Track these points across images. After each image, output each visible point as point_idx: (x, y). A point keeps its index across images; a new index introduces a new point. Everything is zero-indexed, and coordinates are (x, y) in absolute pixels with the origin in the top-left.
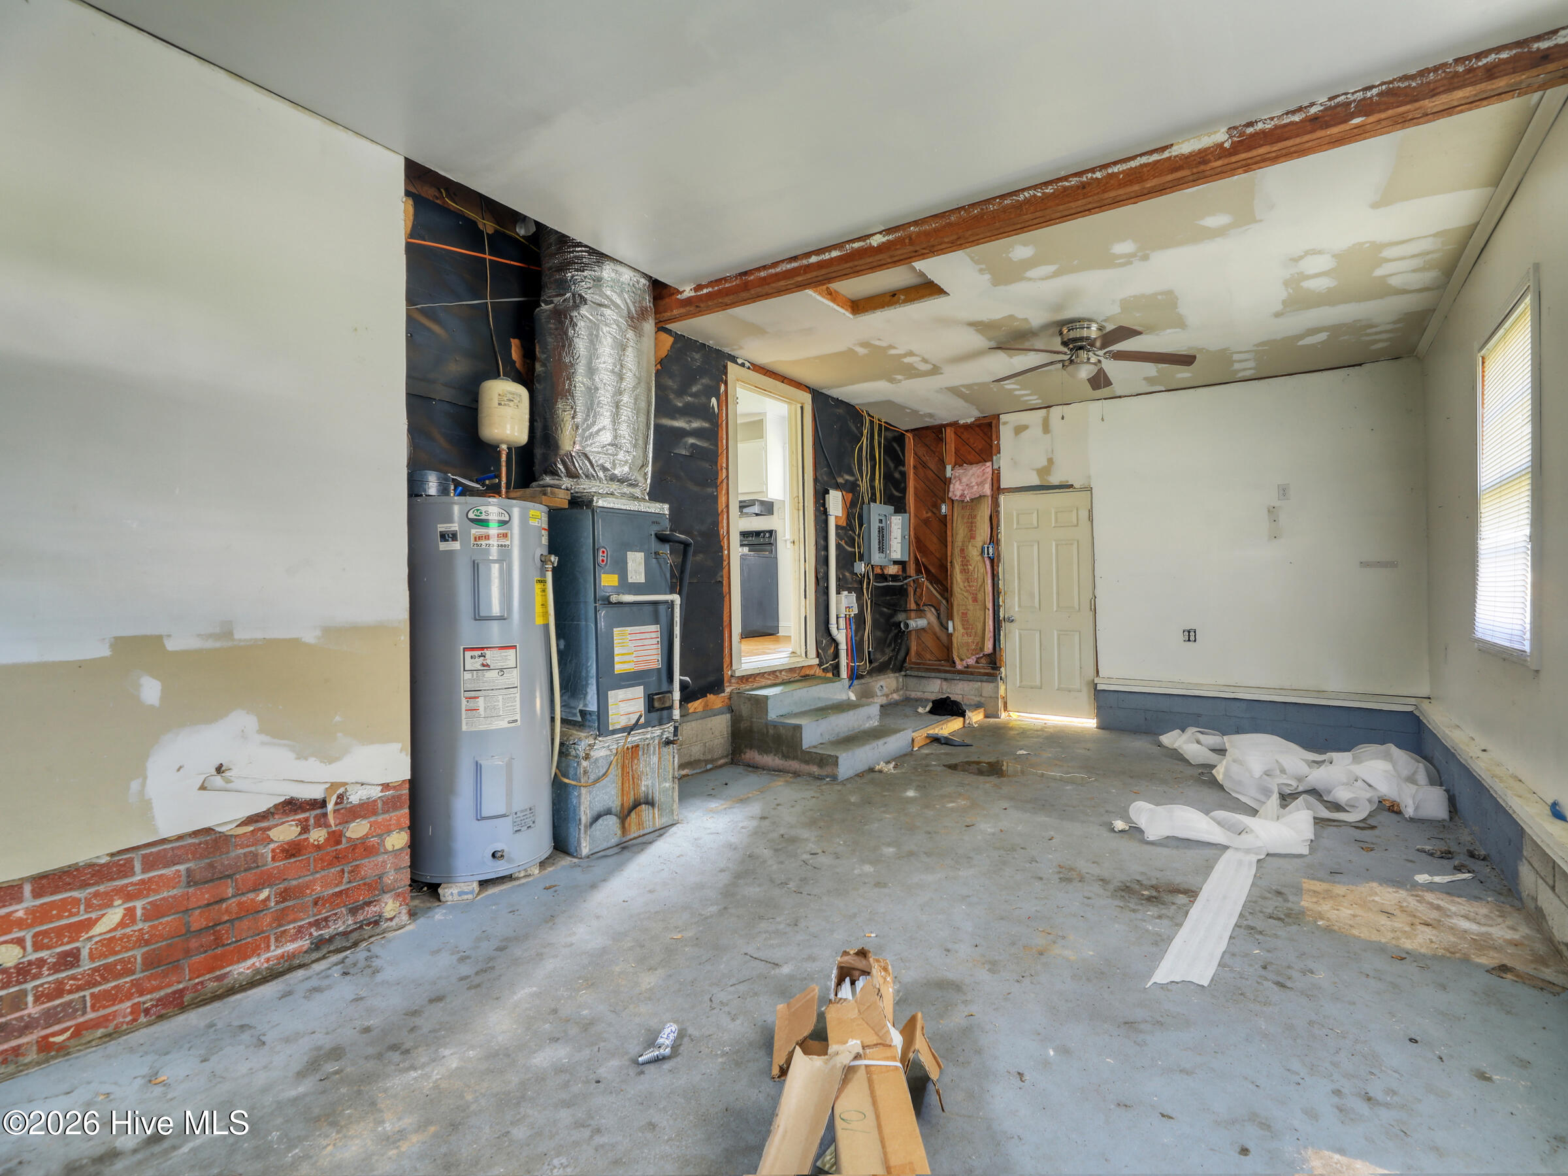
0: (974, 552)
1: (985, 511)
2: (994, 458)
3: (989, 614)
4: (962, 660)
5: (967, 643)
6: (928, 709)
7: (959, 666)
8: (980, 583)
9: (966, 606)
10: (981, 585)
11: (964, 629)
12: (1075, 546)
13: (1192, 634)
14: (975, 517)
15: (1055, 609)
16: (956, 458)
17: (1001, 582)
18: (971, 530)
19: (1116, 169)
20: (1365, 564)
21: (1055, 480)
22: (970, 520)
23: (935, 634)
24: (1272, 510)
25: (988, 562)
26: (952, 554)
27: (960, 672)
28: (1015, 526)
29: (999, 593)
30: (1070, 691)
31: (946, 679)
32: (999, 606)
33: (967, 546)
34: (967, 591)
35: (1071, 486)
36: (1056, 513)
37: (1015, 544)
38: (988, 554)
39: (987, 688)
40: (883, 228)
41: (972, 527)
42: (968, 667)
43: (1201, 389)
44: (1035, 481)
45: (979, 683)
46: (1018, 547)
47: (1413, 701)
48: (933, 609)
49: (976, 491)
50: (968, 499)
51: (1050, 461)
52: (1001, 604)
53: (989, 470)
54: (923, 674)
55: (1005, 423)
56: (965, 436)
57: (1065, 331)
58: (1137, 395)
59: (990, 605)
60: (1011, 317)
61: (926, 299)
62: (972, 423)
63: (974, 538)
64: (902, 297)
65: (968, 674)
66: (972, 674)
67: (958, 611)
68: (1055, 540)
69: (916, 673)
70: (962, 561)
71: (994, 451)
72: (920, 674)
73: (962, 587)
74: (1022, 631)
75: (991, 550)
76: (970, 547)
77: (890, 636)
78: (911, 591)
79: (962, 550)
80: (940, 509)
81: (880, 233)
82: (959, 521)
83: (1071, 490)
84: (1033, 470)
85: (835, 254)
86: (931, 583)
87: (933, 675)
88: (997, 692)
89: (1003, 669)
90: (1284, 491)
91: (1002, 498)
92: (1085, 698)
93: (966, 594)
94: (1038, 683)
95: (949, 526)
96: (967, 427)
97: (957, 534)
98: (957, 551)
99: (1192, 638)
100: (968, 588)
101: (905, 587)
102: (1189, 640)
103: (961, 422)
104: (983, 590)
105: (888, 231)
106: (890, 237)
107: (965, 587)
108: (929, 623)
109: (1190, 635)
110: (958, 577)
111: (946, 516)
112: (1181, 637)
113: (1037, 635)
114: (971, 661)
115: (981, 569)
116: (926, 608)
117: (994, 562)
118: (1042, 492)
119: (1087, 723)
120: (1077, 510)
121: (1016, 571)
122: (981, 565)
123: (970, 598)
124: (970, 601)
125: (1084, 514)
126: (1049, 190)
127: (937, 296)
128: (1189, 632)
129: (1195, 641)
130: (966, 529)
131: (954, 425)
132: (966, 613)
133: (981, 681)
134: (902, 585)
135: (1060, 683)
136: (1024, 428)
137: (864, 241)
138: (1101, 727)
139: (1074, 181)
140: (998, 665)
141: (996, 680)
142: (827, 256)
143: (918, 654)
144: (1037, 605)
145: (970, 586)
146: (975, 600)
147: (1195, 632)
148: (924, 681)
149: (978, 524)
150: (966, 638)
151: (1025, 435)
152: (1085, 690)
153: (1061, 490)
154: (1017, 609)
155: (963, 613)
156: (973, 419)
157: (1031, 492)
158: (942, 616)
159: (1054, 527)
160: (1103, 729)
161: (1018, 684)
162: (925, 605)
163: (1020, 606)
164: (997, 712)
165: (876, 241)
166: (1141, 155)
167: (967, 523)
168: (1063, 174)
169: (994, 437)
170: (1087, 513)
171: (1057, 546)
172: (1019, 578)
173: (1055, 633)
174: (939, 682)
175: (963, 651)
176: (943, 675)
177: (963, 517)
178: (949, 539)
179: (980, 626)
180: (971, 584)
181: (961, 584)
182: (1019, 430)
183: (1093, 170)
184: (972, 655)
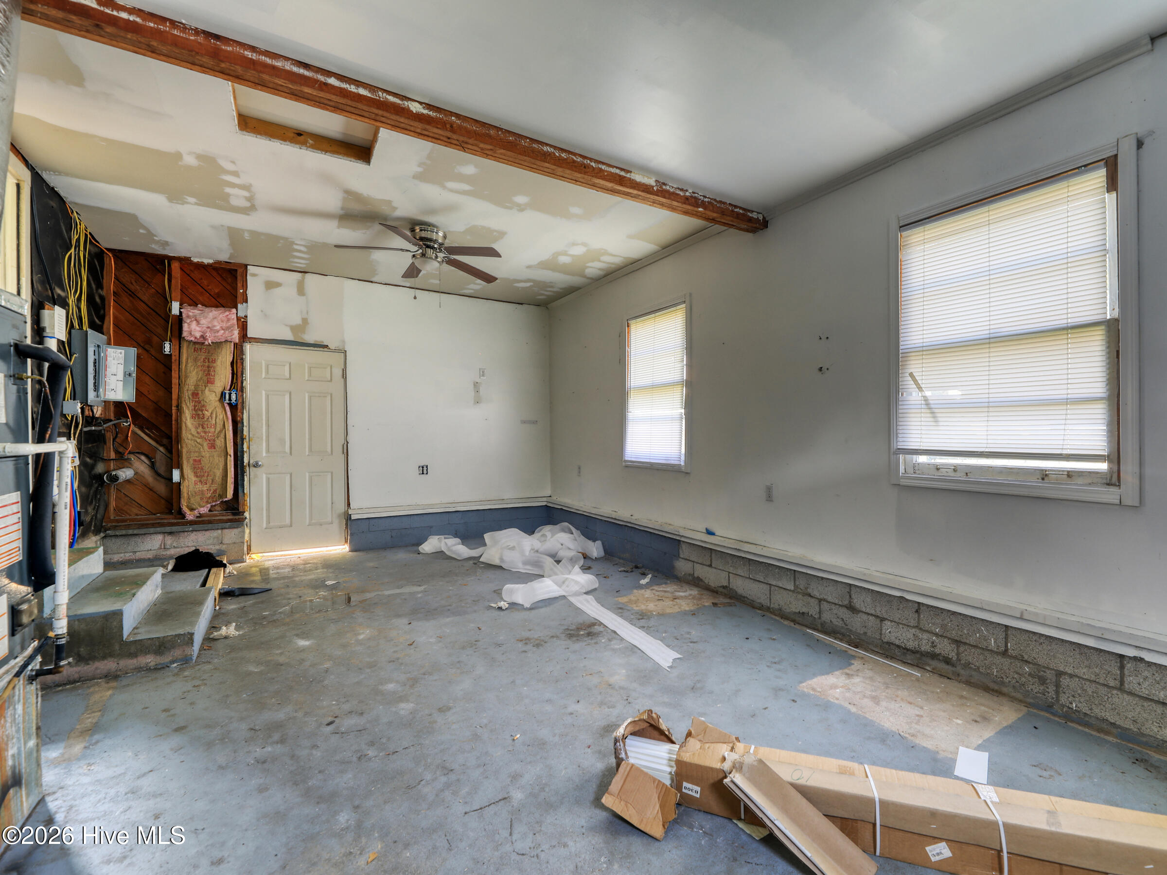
0: (211, 397)
1: (225, 357)
2: (239, 306)
3: (230, 460)
4: (192, 510)
5: (202, 492)
6: (170, 567)
7: (190, 516)
8: (218, 429)
9: (200, 452)
10: (220, 432)
11: (197, 476)
12: (329, 398)
13: (425, 469)
14: (214, 361)
15: (307, 453)
16: (181, 295)
17: (245, 429)
18: (208, 374)
19: (603, 167)
20: (524, 422)
21: (309, 338)
22: (207, 364)
23: (146, 486)
24: (476, 385)
25: (228, 408)
26: (179, 398)
27: (192, 523)
28: (264, 376)
29: (243, 439)
30: (321, 525)
31: (170, 533)
32: (243, 452)
33: (203, 391)
34: (201, 437)
35: (326, 346)
36: (310, 368)
37: (264, 393)
38: (230, 399)
39: (230, 535)
40: (427, 102)
41: (209, 371)
42: (201, 516)
43: (431, 293)
44: (289, 336)
45: (220, 531)
46: (267, 397)
47: (545, 499)
48: (143, 458)
49: (221, 335)
50: (210, 342)
51: (305, 321)
52: (245, 450)
53: (234, 316)
54: (136, 532)
55: (254, 275)
56: (196, 275)
57: (417, 229)
58: (386, 284)
59: (231, 451)
60: (389, 202)
61: (340, 157)
62: (209, 265)
63: (213, 383)
64: (311, 142)
65: (202, 523)
66: (210, 522)
67: (188, 459)
68: (308, 392)
69: (124, 532)
70: (195, 406)
71: (239, 298)
72: (130, 532)
73: (195, 433)
74: (270, 476)
75: (234, 397)
76: (207, 392)
77: (92, 492)
78: (109, 436)
79: (195, 394)
80: (162, 348)
81: (421, 103)
82: (190, 365)
83: (326, 349)
84: (286, 325)
85: (362, 91)
86: (141, 429)
87: (152, 530)
88: (243, 537)
89: (247, 514)
90: (482, 373)
91: (248, 347)
92: (337, 528)
93: (199, 440)
94: (288, 521)
95: (174, 367)
96: (200, 266)
97: (186, 377)
98: (187, 395)
99: (425, 472)
100: (203, 434)
101: (103, 432)
102: (423, 473)
103: (195, 260)
104: (222, 435)
105: (429, 106)
106: (425, 112)
107: (198, 433)
108: (136, 473)
109: (424, 470)
110: (188, 422)
111: (170, 356)
112: (417, 471)
113: (288, 477)
114: (204, 510)
115: (220, 416)
116: (132, 457)
117: (236, 409)
118: (294, 347)
119: (340, 549)
120: (331, 368)
121: (264, 417)
122: (219, 410)
123: (205, 444)
124: (206, 447)
125: (338, 372)
126: (564, 155)
127: (353, 160)
128: (423, 467)
129: (427, 473)
130: (201, 373)
131: (185, 261)
132: (200, 461)
133: (222, 529)
134: (101, 430)
135: (311, 518)
136: (278, 285)
137: (402, 100)
138: (353, 550)
139: (579, 159)
140: (241, 510)
141: (243, 525)
142: (353, 88)
143: (118, 510)
144: (287, 449)
145: (205, 432)
146: (212, 446)
147: (427, 467)
148: (133, 540)
149: (218, 369)
150: (199, 486)
151: (277, 291)
152: (336, 522)
153: (316, 349)
154: (264, 454)
155: (195, 461)
156: (211, 261)
157: (283, 346)
158: (158, 465)
159: (308, 380)
160: (356, 551)
161: (265, 526)
162: (130, 453)
163: (268, 451)
164: (242, 557)
165: (415, 108)
166: (617, 168)
167: (203, 366)
168: (577, 151)
169: (239, 285)
170: (341, 373)
171: (310, 398)
172: (268, 426)
173: (307, 474)
174: (160, 537)
175: (194, 501)
176: (168, 529)
177: (196, 360)
178: (175, 381)
179: (219, 473)
180: (207, 430)
181: (193, 431)
182: (270, 285)
183: (591, 159)
184: (207, 502)
